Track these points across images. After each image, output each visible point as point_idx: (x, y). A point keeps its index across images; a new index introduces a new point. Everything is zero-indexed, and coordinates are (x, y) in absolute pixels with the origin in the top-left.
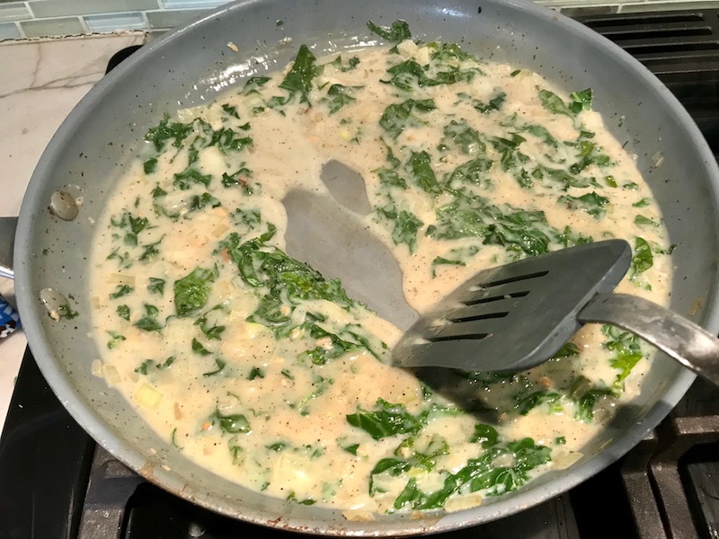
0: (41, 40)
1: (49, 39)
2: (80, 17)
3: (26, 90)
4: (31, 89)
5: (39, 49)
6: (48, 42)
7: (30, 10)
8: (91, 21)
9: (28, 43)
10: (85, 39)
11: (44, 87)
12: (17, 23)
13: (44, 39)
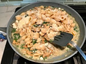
5: (8, 7)
11: (8, 12)
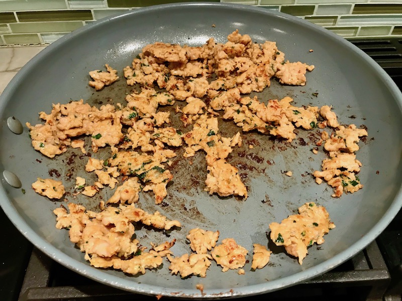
0: (15, 46)
1: (19, 46)
2: (39, 34)
3: (4, 71)
4: (6, 71)
5: (13, 51)
6: (20, 47)
7: (10, 28)
8: (46, 37)
9: (6, 48)
10: (41, 46)
11: (14, 70)
12: (2, 36)
13: (17, 46)
